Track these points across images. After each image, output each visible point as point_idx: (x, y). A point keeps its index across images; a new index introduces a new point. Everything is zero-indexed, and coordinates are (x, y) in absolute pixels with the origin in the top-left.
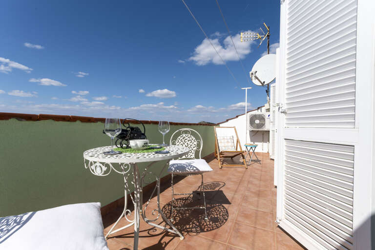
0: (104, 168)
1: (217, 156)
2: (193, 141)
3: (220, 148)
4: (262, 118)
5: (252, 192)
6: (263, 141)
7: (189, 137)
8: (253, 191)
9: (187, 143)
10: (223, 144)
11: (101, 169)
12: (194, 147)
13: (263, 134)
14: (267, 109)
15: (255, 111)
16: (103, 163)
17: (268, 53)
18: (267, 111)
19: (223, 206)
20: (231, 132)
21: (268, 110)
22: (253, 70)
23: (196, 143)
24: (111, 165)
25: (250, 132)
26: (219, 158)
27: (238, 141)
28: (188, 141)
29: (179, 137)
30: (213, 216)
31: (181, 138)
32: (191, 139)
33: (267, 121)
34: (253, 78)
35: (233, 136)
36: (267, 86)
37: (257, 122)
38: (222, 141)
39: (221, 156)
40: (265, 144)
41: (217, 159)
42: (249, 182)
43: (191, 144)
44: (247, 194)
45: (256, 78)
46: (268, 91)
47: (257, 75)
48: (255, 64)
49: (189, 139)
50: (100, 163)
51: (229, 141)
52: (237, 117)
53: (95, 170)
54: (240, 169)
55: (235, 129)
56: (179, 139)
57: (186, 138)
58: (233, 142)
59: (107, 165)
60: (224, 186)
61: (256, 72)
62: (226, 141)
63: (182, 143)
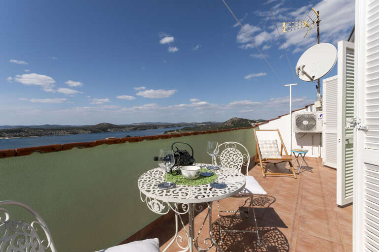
0: (163, 207)
1: (259, 162)
2: (239, 156)
3: (262, 154)
4: (312, 119)
5: (308, 211)
6: (313, 144)
7: (234, 151)
8: (310, 209)
9: (233, 158)
10: (265, 149)
11: (159, 207)
12: (240, 162)
13: (313, 137)
14: (318, 108)
15: (302, 110)
16: (161, 202)
17: (319, 43)
18: (317, 111)
19: (279, 231)
20: (274, 136)
21: (320, 109)
22: (299, 64)
23: (242, 158)
24: (169, 205)
25: (296, 134)
26: (261, 164)
27: (282, 146)
28: (233, 155)
29: (223, 152)
30: (270, 245)
31: (226, 152)
32: (236, 153)
33: (318, 122)
34: (300, 73)
35: (276, 141)
36: (317, 81)
37: (305, 123)
38: (264, 146)
39: (263, 162)
40: (316, 148)
41: (259, 165)
42: (302, 197)
43: (237, 158)
44: (302, 214)
45: (304, 73)
46: (318, 87)
47: (305, 70)
48: (302, 57)
49: (234, 153)
50: (158, 200)
51: (272, 145)
52: (279, 117)
53: (152, 206)
54: (287, 178)
55: (279, 132)
56: (224, 153)
57: (231, 152)
58: (277, 147)
59: (165, 204)
60: (274, 202)
61: (304, 66)
62: (268, 146)
63: (226, 157)
